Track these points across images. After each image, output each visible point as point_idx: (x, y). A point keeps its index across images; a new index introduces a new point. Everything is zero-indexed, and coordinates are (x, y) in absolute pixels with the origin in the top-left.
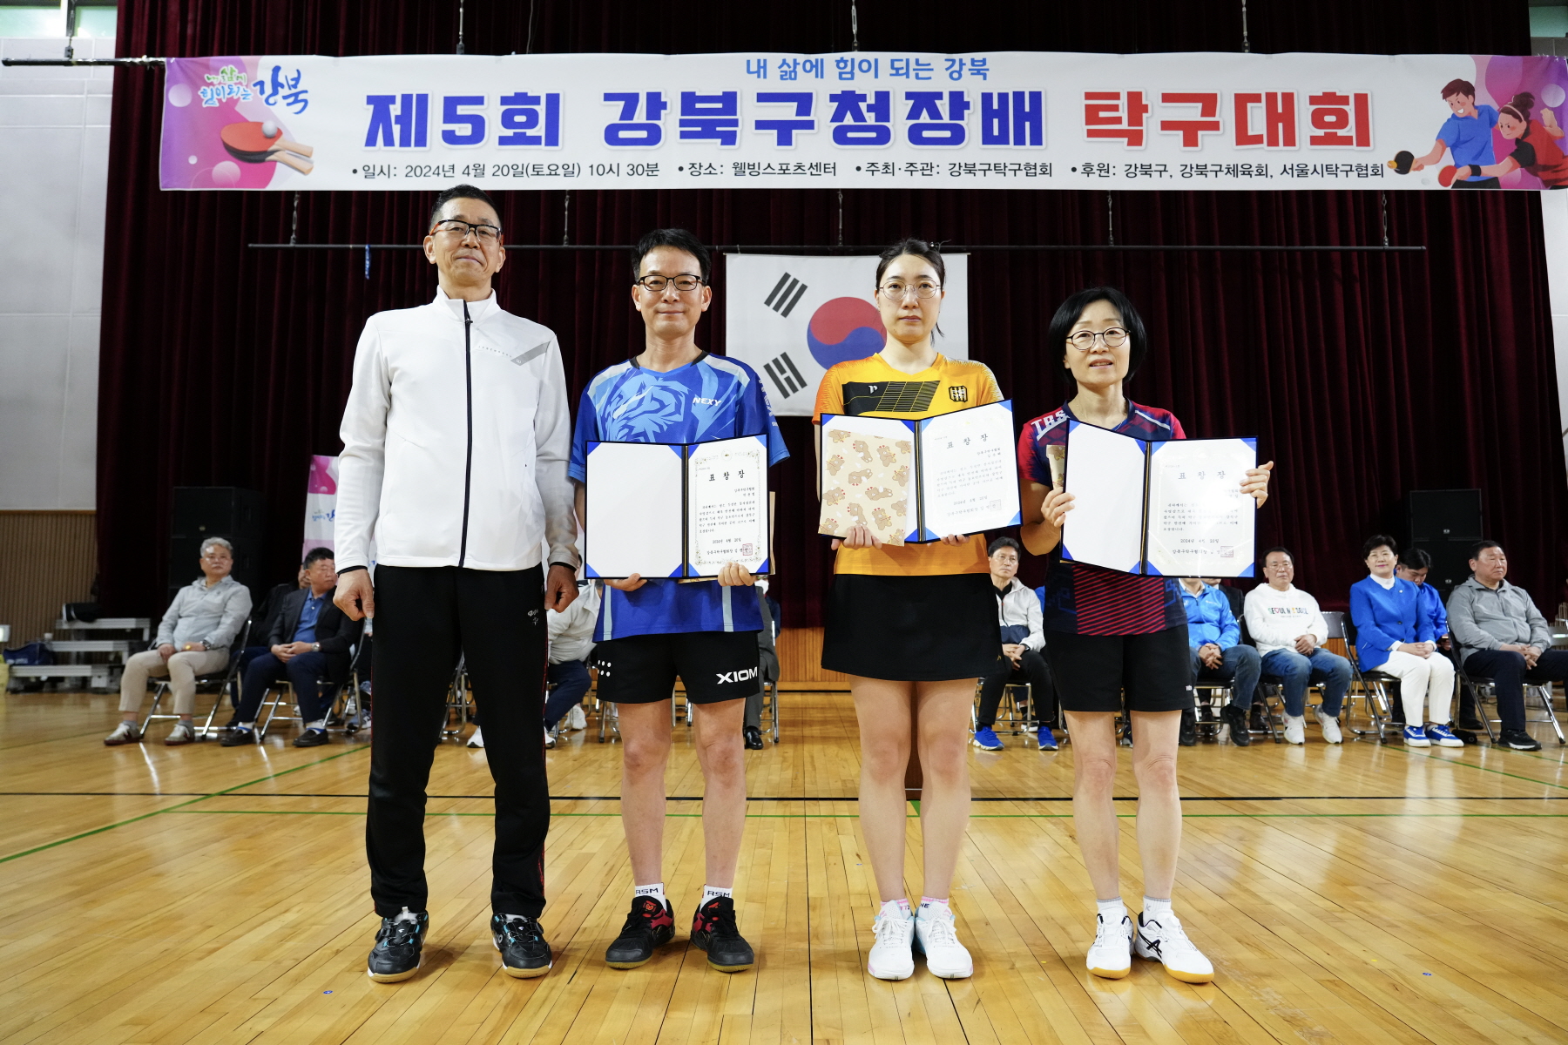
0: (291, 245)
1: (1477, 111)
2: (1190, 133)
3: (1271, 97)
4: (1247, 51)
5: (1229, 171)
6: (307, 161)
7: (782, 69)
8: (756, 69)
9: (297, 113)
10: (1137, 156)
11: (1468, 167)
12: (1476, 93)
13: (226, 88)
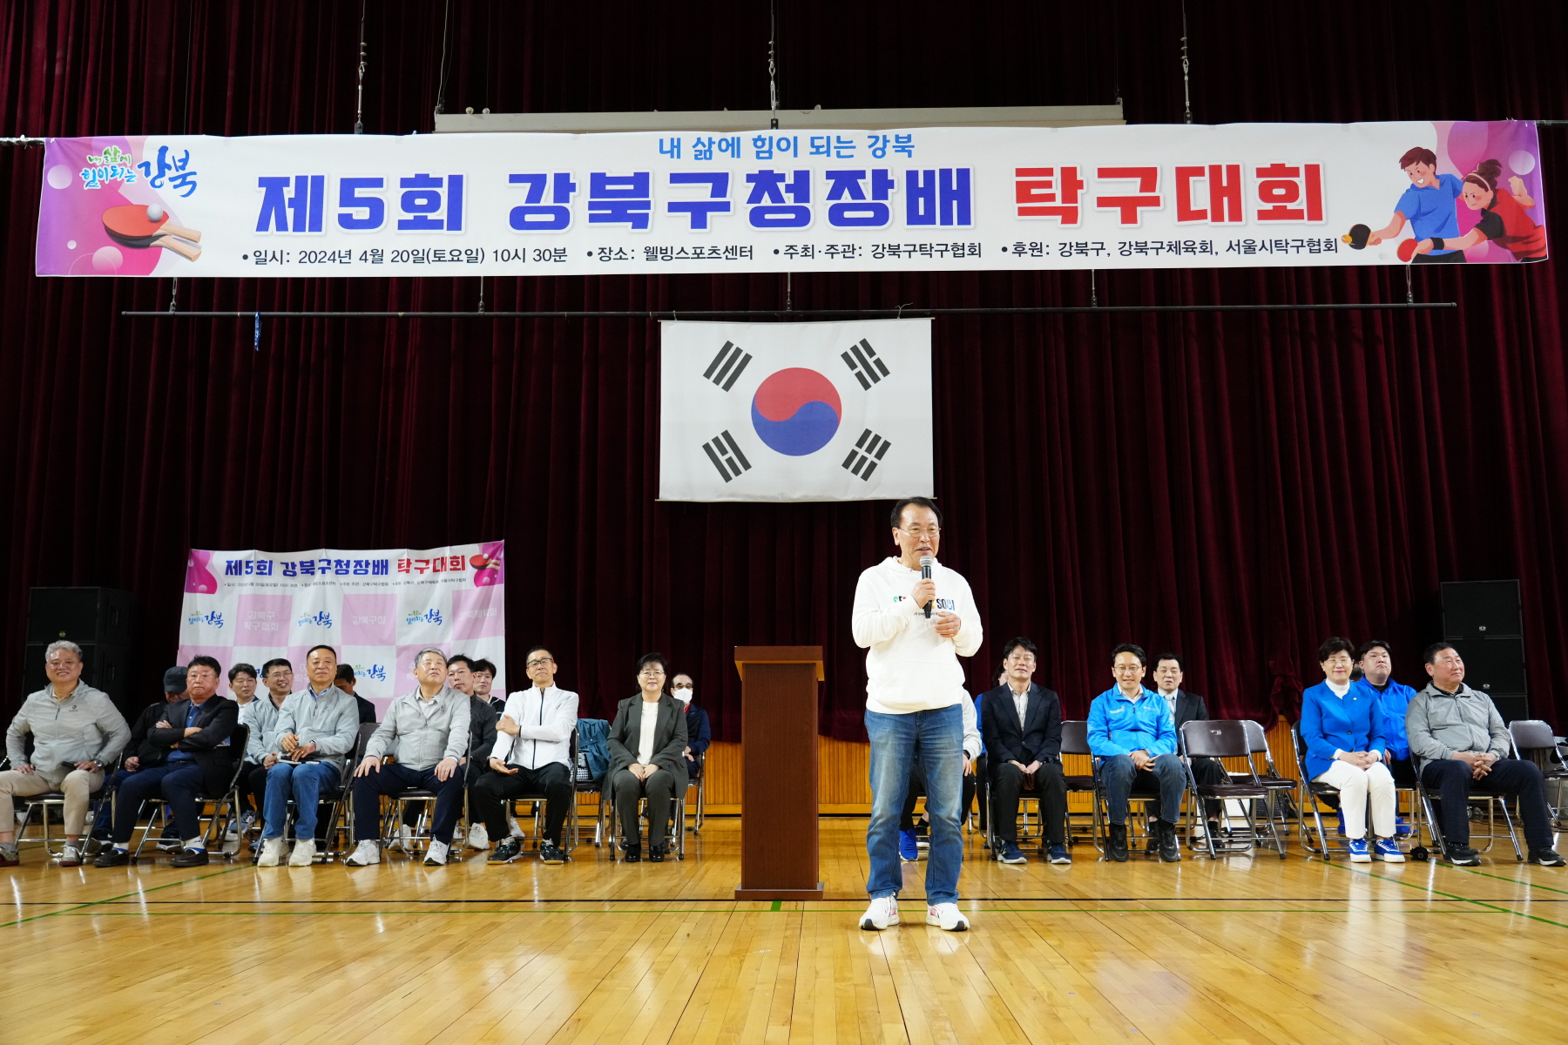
0: (171, 312)
1: (1438, 181)
2: (1128, 209)
3: (1216, 170)
4: (1189, 122)
5: (1170, 249)
6: (193, 246)
7: (696, 148)
8: (669, 149)
9: (183, 196)
10: (1072, 234)
11: (1430, 240)
12: (1437, 161)
13: (109, 169)
